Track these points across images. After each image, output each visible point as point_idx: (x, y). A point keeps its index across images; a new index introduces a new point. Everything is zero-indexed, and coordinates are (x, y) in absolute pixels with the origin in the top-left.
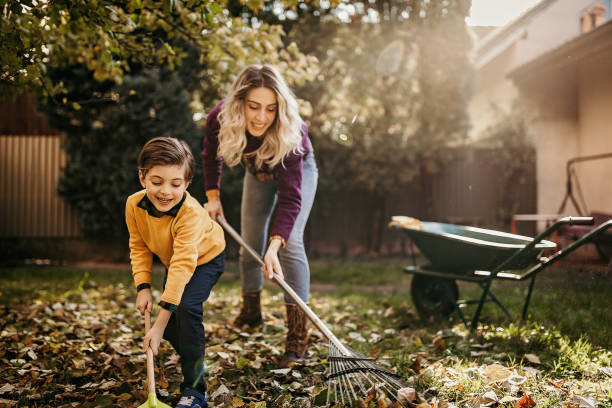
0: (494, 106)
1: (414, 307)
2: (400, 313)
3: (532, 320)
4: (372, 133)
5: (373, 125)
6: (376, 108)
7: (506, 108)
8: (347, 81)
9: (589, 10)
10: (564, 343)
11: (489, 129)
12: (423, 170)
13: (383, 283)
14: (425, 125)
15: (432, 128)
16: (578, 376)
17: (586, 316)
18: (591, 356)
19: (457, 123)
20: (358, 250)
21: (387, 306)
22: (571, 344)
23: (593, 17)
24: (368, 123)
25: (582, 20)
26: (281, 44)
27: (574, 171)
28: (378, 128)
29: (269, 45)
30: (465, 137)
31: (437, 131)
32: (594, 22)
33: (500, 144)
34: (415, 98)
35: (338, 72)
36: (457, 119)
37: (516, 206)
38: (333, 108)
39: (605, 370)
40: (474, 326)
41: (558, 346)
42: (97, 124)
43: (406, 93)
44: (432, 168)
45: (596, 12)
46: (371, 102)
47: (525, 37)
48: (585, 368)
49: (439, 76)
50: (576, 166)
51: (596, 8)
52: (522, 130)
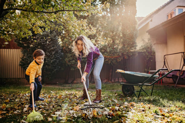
0: (143, 40)
1: (123, 94)
2: (119, 95)
3: (153, 95)
4: (109, 48)
5: (110, 46)
6: (110, 40)
7: (147, 41)
8: (102, 33)
9: (170, 13)
10: (161, 100)
11: (142, 46)
12: (124, 58)
13: (113, 89)
14: (124, 45)
15: (126, 46)
16: (164, 106)
17: (168, 95)
18: (167, 102)
19: (133, 45)
20: (106, 81)
21: (115, 93)
22: (163, 100)
23: (171, 15)
24: (108, 45)
25: (168, 16)
26: (87, 24)
27: (165, 58)
28: (111, 46)
29: (84, 25)
30: (135, 49)
31: (127, 47)
32: (171, 16)
33: (145, 51)
34: (121, 38)
35: (100, 31)
36: (133, 44)
37: (150, 68)
38: (98, 41)
39: (171, 105)
40: (139, 97)
41: (160, 101)
42: (31, 46)
43: (119, 36)
44: (126, 57)
45: (172, 13)
46: (109, 39)
47: (151, 21)
48: (166, 105)
49: (128, 32)
50: (166, 56)
51: (172, 12)
52: (151, 47)
